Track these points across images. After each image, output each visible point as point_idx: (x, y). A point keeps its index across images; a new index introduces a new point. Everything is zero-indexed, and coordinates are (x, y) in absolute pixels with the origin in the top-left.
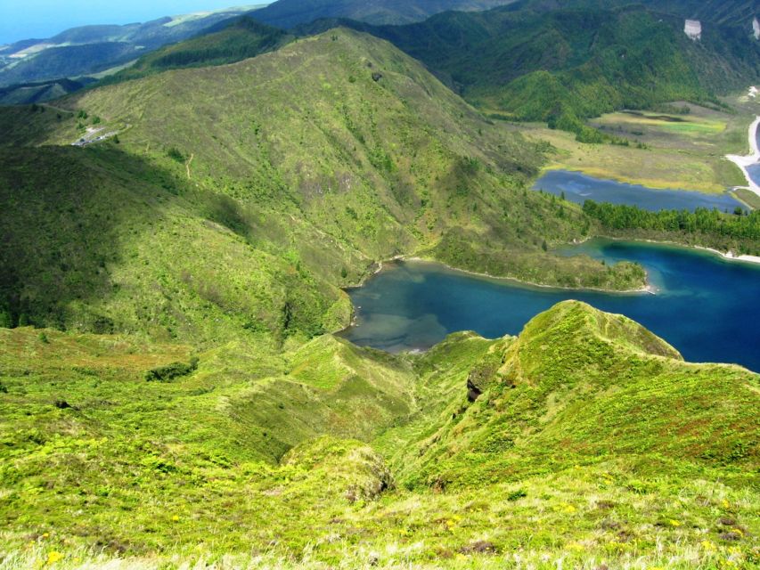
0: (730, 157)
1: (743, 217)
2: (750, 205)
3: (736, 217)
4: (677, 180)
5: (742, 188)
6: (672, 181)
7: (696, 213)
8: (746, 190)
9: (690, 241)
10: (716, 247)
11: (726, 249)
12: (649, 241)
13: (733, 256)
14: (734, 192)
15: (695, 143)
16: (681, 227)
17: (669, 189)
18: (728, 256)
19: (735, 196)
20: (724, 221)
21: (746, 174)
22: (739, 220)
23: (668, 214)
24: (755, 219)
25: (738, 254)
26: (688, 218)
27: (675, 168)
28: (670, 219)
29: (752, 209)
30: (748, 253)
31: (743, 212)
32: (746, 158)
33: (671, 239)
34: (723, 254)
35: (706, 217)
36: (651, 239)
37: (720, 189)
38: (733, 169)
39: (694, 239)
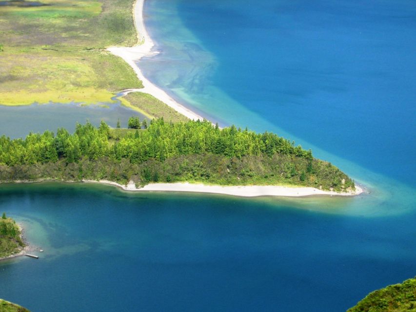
0: (114, 50)
1: (143, 131)
2: (148, 112)
3: (134, 131)
4: (46, 90)
5: (135, 90)
6: (40, 91)
7: (78, 133)
8: (140, 93)
9: (75, 173)
10: (113, 177)
11: (125, 178)
12: (19, 181)
13: (137, 186)
14: (124, 97)
15: (64, 35)
16: (60, 154)
17: (36, 103)
18: (131, 187)
19: (127, 103)
20: (118, 139)
21: (138, 71)
22: (137, 136)
23: (39, 140)
24: (158, 132)
25: (144, 183)
26: (68, 141)
27: (39, 72)
28: (42, 145)
29: (151, 118)
30: (156, 180)
31: (141, 124)
32: (135, 49)
33: (50, 175)
34: (123, 186)
35: (92, 138)
36: (21, 178)
37: (105, 96)
38: (119, 65)
39: (81, 170)
